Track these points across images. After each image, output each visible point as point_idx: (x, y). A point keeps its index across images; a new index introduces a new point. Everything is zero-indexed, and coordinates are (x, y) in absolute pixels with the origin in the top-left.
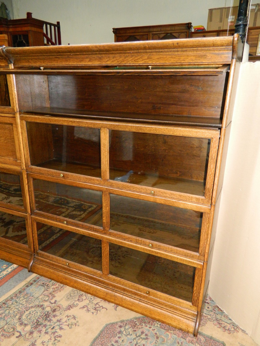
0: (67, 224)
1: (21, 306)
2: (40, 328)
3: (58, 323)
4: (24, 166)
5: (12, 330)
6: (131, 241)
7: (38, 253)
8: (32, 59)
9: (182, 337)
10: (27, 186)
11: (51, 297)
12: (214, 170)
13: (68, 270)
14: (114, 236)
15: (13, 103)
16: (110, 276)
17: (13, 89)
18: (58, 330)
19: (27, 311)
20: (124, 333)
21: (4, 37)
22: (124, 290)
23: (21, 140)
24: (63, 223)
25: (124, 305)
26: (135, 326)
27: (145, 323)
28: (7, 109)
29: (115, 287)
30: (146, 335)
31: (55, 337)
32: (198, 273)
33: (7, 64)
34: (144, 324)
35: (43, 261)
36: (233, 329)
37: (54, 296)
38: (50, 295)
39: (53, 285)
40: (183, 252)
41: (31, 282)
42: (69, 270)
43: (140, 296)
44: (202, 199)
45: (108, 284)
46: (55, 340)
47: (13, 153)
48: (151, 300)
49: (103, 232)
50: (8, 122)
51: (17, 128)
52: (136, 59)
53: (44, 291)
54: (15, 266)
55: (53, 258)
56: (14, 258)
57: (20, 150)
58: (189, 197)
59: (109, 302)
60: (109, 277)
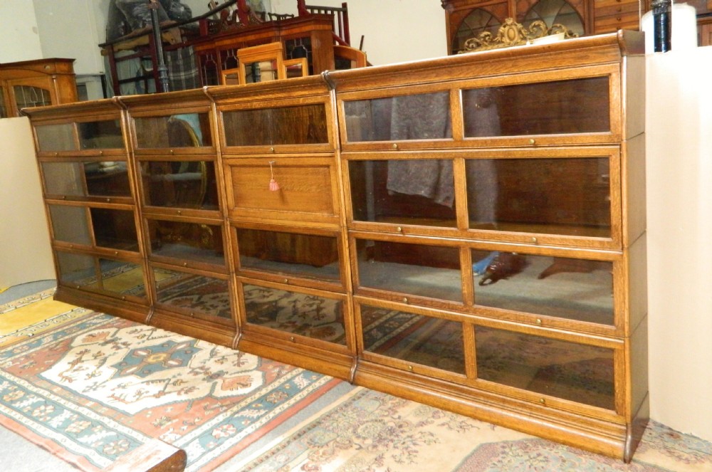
0: (408, 303)
1: (351, 420)
2: (386, 442)
3: (410, 439)
4: (345, 223)
5: (348, 442)
6: (508, 319)
7: (362, 354)
8: (360, 82)
9: (604, 463)
10: (347, 251)
11: (391, 412)
12: (619, 198)
13: (412, 377)
14: (481, 314)
15: (333, 138)
16: (480, 381)
17: (333, 120)
18: (412, 446)
19: (362, 424)
20: (511, 453)
21: (278, 46)
22: (504, 401)
23: (341, 186)
24: (402, 301)
25: (505, 423)
26: (526, 448)
27: (542, 445)
28: (323, 146)
29: (488, 397)
30: (545, 457)
31: (409, 452)
32: (618, 358)
33: (326, 90)
34: (540, 447)
35: (371, 367)
36: (694, 459)
37: (396, 412)
38: (390, 411)
39: (390, 399)
40: (591, 326)
41: (358, 395)
42: (414, 378)
43: (530, 408)
44: (608, 242)
45: (477, 394)
46: (410, 454)
47: (329, 206)
48: (548, 413)
49: (465, 309)
50: (324, 163)
51: (336, 170)
52: (497, 68)
53: (380, 406)
54: (329, 378)
55: (387, 360)
56: (325, 366)
57: (339, 200)
58: (589, 241)
59: (481, 420)
60: (477, 383)
